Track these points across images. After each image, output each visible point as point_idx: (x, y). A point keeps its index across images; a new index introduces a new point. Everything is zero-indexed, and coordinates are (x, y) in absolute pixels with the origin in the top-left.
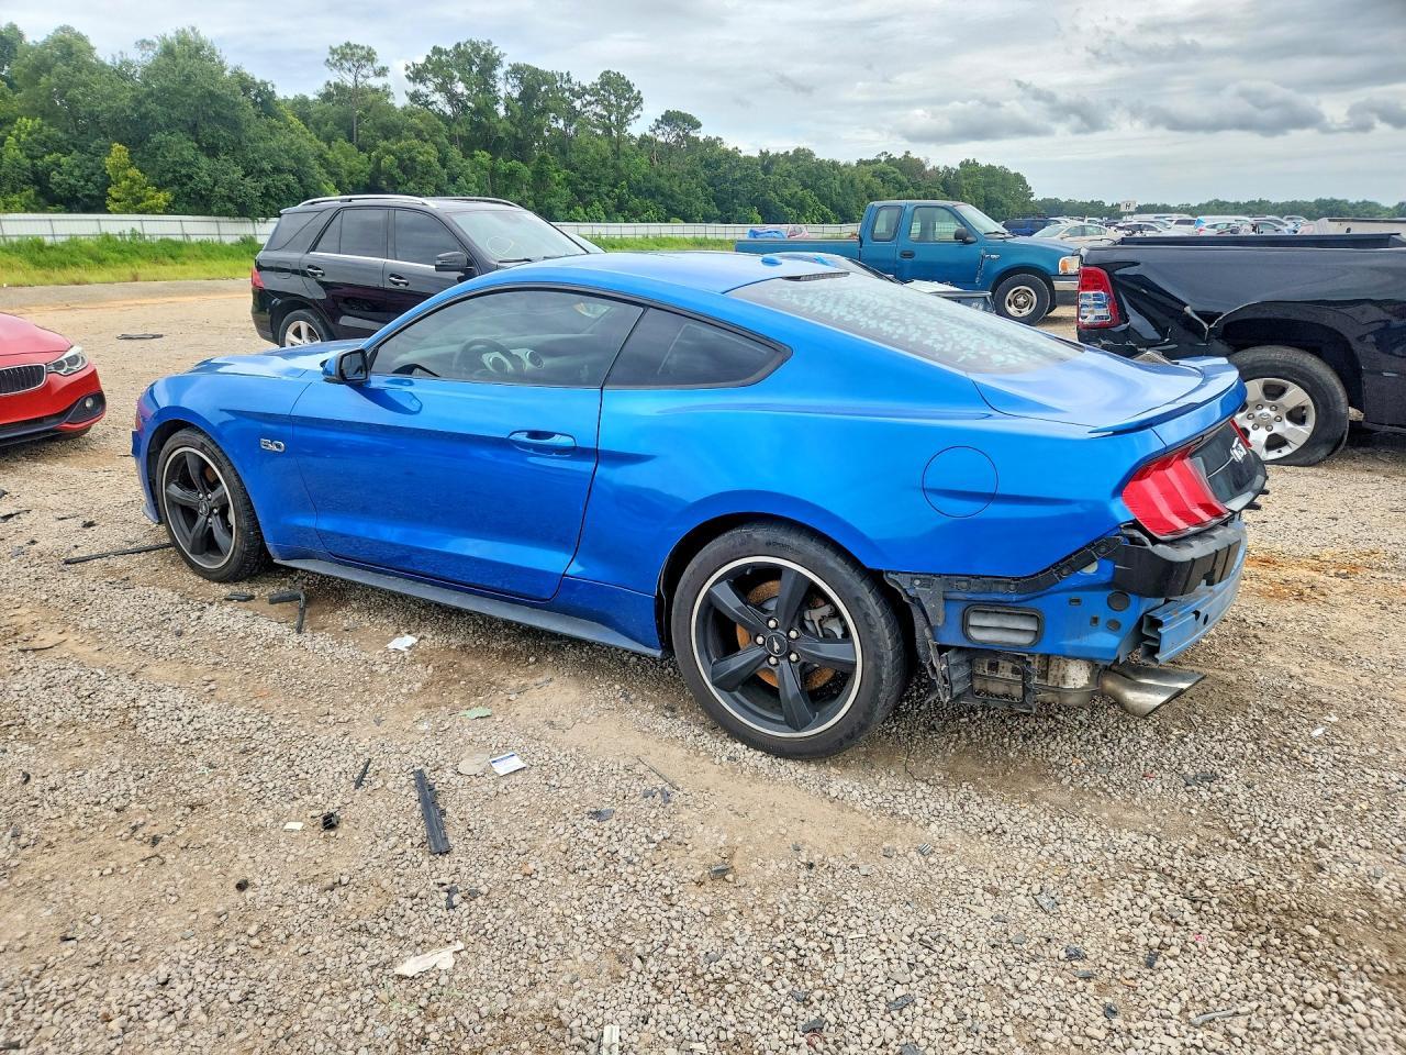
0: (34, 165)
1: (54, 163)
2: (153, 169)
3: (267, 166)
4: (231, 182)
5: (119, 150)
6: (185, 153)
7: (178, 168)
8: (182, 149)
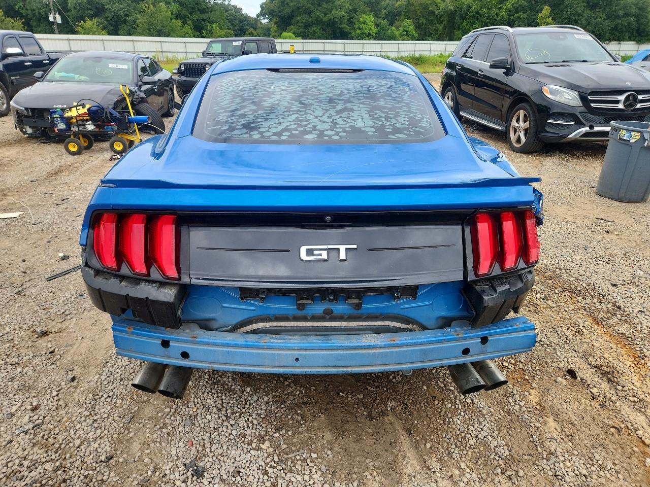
0: (509, 19)
1: (518, 17)
2: (560, 18)
3: (621, 13)
4: (596, 23)
5: (547, 9)
6: (578, 9)
7: (572, 17)
8: (578, 7)
